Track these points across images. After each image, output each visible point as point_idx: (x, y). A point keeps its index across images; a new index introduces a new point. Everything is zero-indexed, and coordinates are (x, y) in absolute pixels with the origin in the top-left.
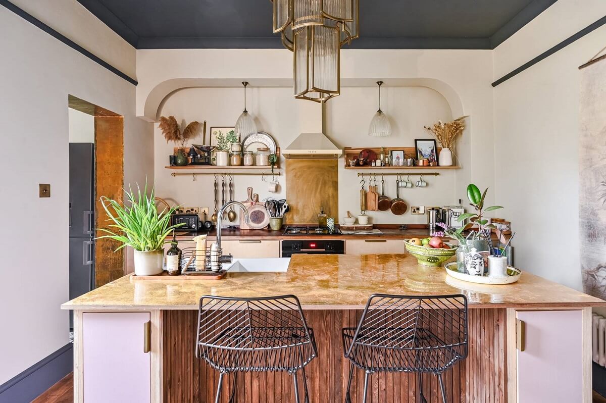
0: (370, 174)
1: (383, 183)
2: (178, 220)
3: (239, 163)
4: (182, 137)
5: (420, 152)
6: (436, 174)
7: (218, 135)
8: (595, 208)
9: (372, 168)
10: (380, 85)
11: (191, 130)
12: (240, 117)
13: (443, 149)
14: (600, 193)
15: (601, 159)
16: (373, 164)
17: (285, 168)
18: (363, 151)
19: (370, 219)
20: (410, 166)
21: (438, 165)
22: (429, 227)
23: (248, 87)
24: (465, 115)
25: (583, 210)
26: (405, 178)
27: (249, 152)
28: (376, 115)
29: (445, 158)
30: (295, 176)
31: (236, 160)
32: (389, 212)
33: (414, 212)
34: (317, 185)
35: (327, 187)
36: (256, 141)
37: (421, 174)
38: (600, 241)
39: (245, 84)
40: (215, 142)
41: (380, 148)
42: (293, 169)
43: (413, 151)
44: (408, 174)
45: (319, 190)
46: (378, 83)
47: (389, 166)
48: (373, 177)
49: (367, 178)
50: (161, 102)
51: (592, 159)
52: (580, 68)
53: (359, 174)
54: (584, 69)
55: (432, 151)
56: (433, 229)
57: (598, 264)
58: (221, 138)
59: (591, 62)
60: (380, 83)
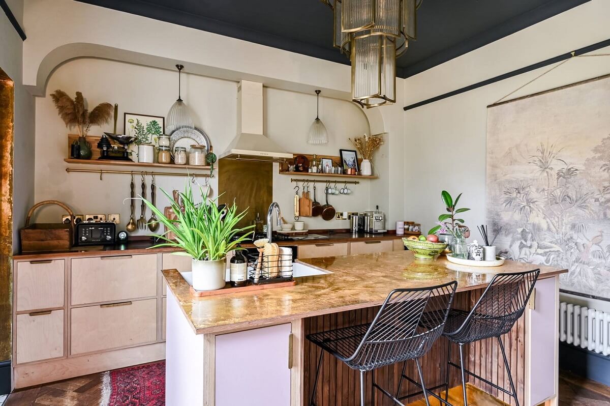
0: (303, 181)
1: (315, 190)
2: (85, 231)
3: (168, 160)
4: (87, 120)
5: (345, 162)
6: (356, 183)
7: (135, 124)
8: (498, 211)
9: (309, 173)
10: (318, 94)
11: (102, 112)
12: (173, 106)
13: (364, 160)
14: (502, 199)
15: (504, 176)
16: (310, 171)
17: (217, 170)
18: (298, 156)
19: (305, 226)
20: (341, 174)
21: (360, 174)
22: (352, 230)
23: (183, 72)
24: (385, 132)
25: (490, 212)
26: (332, 185)
27: (182, 148)
28: (314, 123)
29: (366, 168)
30: (229, 179)
31: (166, 156)
32: (320, 218)
33: (339, 217)
34: (252, 189)
35: (262, 192)
36: (186, 135)
37: (345, 182)
38: (502, 234)
39: (180, 67)
40: (131, 132)
41: (313, 155)
42: (226, 172)
43: (339, 159)
44: (335, 182)
45: (253, 195)
46: (316, 91)
47: (323, 173)
48: (306, 183)
49: (301, 184)
50: (51, 72)
51: (496, 175)
52: (488, 107)
53: (292, 180)
54: (490, 109)
55: (354, 161)
56: (355, 233)
57: (500, 251)
58: (139, 127)
59: (495, 105)
60: (318, 92)
